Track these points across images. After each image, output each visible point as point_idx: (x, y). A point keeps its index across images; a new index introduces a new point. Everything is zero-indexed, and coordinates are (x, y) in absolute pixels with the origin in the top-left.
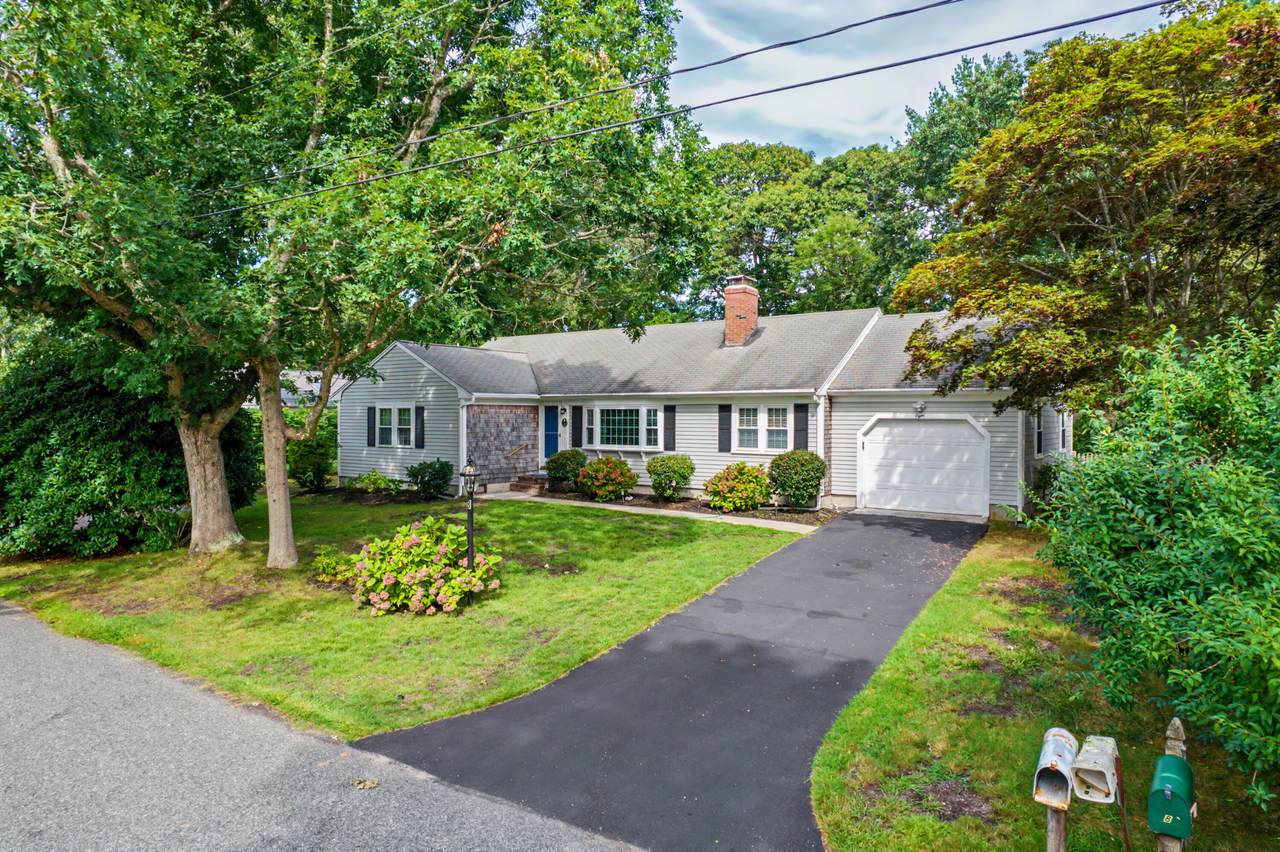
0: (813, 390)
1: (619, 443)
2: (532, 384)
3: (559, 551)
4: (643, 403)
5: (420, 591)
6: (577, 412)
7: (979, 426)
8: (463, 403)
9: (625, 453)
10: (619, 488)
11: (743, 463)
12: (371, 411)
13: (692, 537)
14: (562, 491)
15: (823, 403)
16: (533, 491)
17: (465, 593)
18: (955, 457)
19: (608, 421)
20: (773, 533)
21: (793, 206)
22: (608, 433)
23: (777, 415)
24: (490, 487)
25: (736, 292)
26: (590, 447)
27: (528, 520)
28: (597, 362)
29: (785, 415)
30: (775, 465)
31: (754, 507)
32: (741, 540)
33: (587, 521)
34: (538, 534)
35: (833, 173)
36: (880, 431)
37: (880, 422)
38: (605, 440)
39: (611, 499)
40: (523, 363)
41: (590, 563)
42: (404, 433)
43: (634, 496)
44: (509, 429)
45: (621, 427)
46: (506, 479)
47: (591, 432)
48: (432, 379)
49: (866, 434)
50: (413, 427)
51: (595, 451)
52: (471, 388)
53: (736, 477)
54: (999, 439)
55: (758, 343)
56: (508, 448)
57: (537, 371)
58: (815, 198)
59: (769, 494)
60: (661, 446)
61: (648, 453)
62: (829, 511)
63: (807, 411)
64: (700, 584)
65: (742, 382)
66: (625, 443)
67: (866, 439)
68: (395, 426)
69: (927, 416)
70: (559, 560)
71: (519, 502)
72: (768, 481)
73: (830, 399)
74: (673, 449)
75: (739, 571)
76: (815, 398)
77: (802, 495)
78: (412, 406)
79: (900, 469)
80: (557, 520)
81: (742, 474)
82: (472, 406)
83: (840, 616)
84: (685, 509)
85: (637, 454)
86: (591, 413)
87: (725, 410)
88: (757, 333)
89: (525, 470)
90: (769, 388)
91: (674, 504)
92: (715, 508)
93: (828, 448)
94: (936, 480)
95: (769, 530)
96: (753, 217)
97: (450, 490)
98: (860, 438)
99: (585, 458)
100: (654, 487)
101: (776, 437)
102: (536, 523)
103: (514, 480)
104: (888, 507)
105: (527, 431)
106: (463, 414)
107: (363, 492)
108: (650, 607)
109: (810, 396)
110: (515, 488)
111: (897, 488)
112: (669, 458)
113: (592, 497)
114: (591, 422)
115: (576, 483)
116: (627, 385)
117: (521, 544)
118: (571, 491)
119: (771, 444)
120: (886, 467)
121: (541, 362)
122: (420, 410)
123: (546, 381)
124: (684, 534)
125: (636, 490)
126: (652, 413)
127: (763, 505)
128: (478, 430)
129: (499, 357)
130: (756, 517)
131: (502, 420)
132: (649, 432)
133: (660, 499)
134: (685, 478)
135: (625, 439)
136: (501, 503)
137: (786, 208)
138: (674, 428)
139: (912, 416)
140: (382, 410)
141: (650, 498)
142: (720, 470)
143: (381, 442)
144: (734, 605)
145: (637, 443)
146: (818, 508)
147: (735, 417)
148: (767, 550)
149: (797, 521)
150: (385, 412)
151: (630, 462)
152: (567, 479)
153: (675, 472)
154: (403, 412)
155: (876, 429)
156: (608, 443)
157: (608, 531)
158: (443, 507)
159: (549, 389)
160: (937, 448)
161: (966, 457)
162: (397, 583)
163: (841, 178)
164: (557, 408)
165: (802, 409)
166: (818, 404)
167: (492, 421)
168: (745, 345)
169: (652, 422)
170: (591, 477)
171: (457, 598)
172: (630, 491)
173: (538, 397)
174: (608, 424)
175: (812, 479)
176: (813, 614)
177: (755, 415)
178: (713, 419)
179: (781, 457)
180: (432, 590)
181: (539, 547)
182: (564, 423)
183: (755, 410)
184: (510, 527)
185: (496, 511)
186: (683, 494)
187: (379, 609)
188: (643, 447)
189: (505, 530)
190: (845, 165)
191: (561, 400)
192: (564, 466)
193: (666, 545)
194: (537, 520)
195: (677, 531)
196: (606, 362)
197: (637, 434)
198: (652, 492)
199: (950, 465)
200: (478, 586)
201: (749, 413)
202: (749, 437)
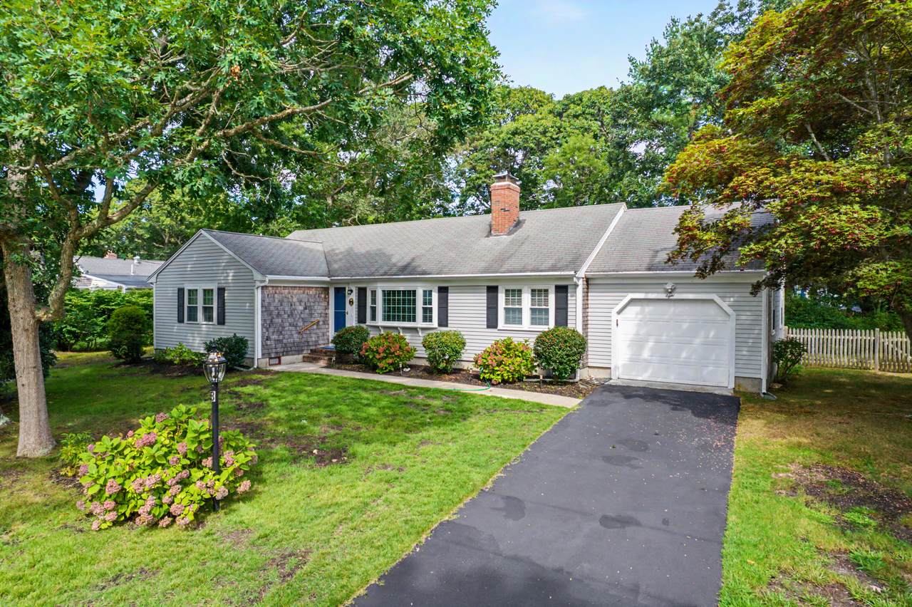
0: (572, 273)
1: (399, 320)
2: (324, 268)
3: (332, 432)
4: (419, 284)
5: (151, 500)
6: (362, 292)
7: (725, 306)
8: (258, 284)
9: (405, 329)
10: (398, 361)
11: (509, 338)
12: (181, 291)
13: (464, 414)
14: (347, 363)
15: (580, 283)
16: (322, 363)
17: (206, 500)
18: (702, 334)
19: (389, 300)
20: (542, 408)
21: (541, 129)
22: (389, 311)
23: (539, 295)
24: (284, 359)
25: (502, 188)
26: (373, 323)
27: (309, 394)
28: (380, 250)
29: (547, 295)
30: (540, 341)
31: (520, 379)
32: (513, 418)
33: (365, 395)
34: (315, 411)
35: (572, 106)
36: (633, 310)
37: (632, 301)
38: (387, 318)
39: (390, 371)
40: (318, 251)
41: (360, 448)
42: (207, 311)
43: (411, 366)
44: (301, 308)
45: (400, 305)
46: (299, 352)
47: (374, 310)
48: (232, 263)
49: (619, 313)
50: (215, 306)
51: (378, 327)
52: (265, 271)
53: (504, 352)
54: (744, 317)
55: (520, 233)
56: (299, 324)
57: (329, 258)
58: (558, 125)
59: (533, 367)
60: (435, 323)
61: (423, 329)
62: (587, 383)
63: (567, 292)
64: (477, 477)
65: (506, 267)
66: (404, 320)
67: (619, 317)
68: (200, 304)
69: (676, 296)
70: (331, 444)
71: (306, 374)
72: (533, 355)
73: (587, 280)
74: (446, 325)
75: (514, 455)
76: (575, 279)
77: (565, 369)
78: (214, 286)
79: (651, 344)
80: (337, 394)
81: (509, 349)
82: (266, 287)
83: (638, 524)
84: (456, 380)
85: (415, 330)
86: (374, 293)
87: (492, 290)
88: (518, 224)
89: (316, 343)
90: (532, 271)
91: (447, 377)
92: (484, 380)
93: (585, 326)
94: (684, 355)
95: (538, 404)
96: (509, 139)
97: (246, 362)
98: (614, 317)
99: (368, 334)
100: (428, 359)
101: (538, 314)
102: (315, 399)
103: (306, 353)
104: (640, 378)
105: (319, 309)
106: (258, 295)
107: (171, 362)
108: (421, 514)
109: (571, 278)
110: (307, 360)
111: (648, 362)
112: (443, 334)
113: (373, 369)
114: (374, 301)
115: (360, 356)
116: (404, 269)
117: (296, 424)
118: (356, 362)
119: (533, 321)
120: (638, 343)
121: (333, 250)
122: (221, 291)
123: (336, 266)
124: (457, 410)
125: (413, 362)
126: (427, 294)
127: (528, 377)
128: (272, 308)
129: (297, 246)
130: (522, 389)
131: (295, 300)
132: (425, 310)
133: (434, 371)
134: (458, 352)
135: (404, 317)
136: (290, 375)
137: (535, 132)
138: (447, 307)
139: (663, 296)
140: (189, 291)
141: (426, 369)
142: (488, 345)
143: (189, 319)
144: (514, 507)
145: (414, 320)
146: (577, 379)
147: (502, 297)
148: (538, 429)
149: (561, 394)
150: (193, 293)
151: (408, 337)
152: (352, 352)
153: (447, 346)
154: (207, 292)
155: (629, 308)
156: (389, 320)
157: (384, 408)
158: (233, 380)
159: (339, 272)
160: (685, 326)
161: (712, 334)
162: (123, 492)
163: (579, 109)
164: (345, 288)
165: (562, 290)
166: (576, 285)
167: (285, 300)
168: (510, 233)
169: (427, 301)
170: (372, 351)
171: (195, 507)
172: (408, 363)
173: (327, 279)
174: (389, 304)
175: (575, 354)
176: (606, 521)
177: (520, 295)
178: (482, 298)
179: (545, 334)
180: (166, 499)
181: (312, 428)
182: (351, 302)
183: (520, 291)
184: (290, 403)
185: (281, 384)
186: (455, 366)
187: (105, 521)
188: (420, 323)
189: (284, 406)
190: (581, 100)
191: (348, 282)
192: (348, 341)
193: (439, 424)
194: (318, 394)
195: (450, 406)
196: (389, 250)
197: (414, 312)
198: (427, 364)
199: (698, 341)
200: (220, 491)
201: (514, 293)
202: (514, 315)
